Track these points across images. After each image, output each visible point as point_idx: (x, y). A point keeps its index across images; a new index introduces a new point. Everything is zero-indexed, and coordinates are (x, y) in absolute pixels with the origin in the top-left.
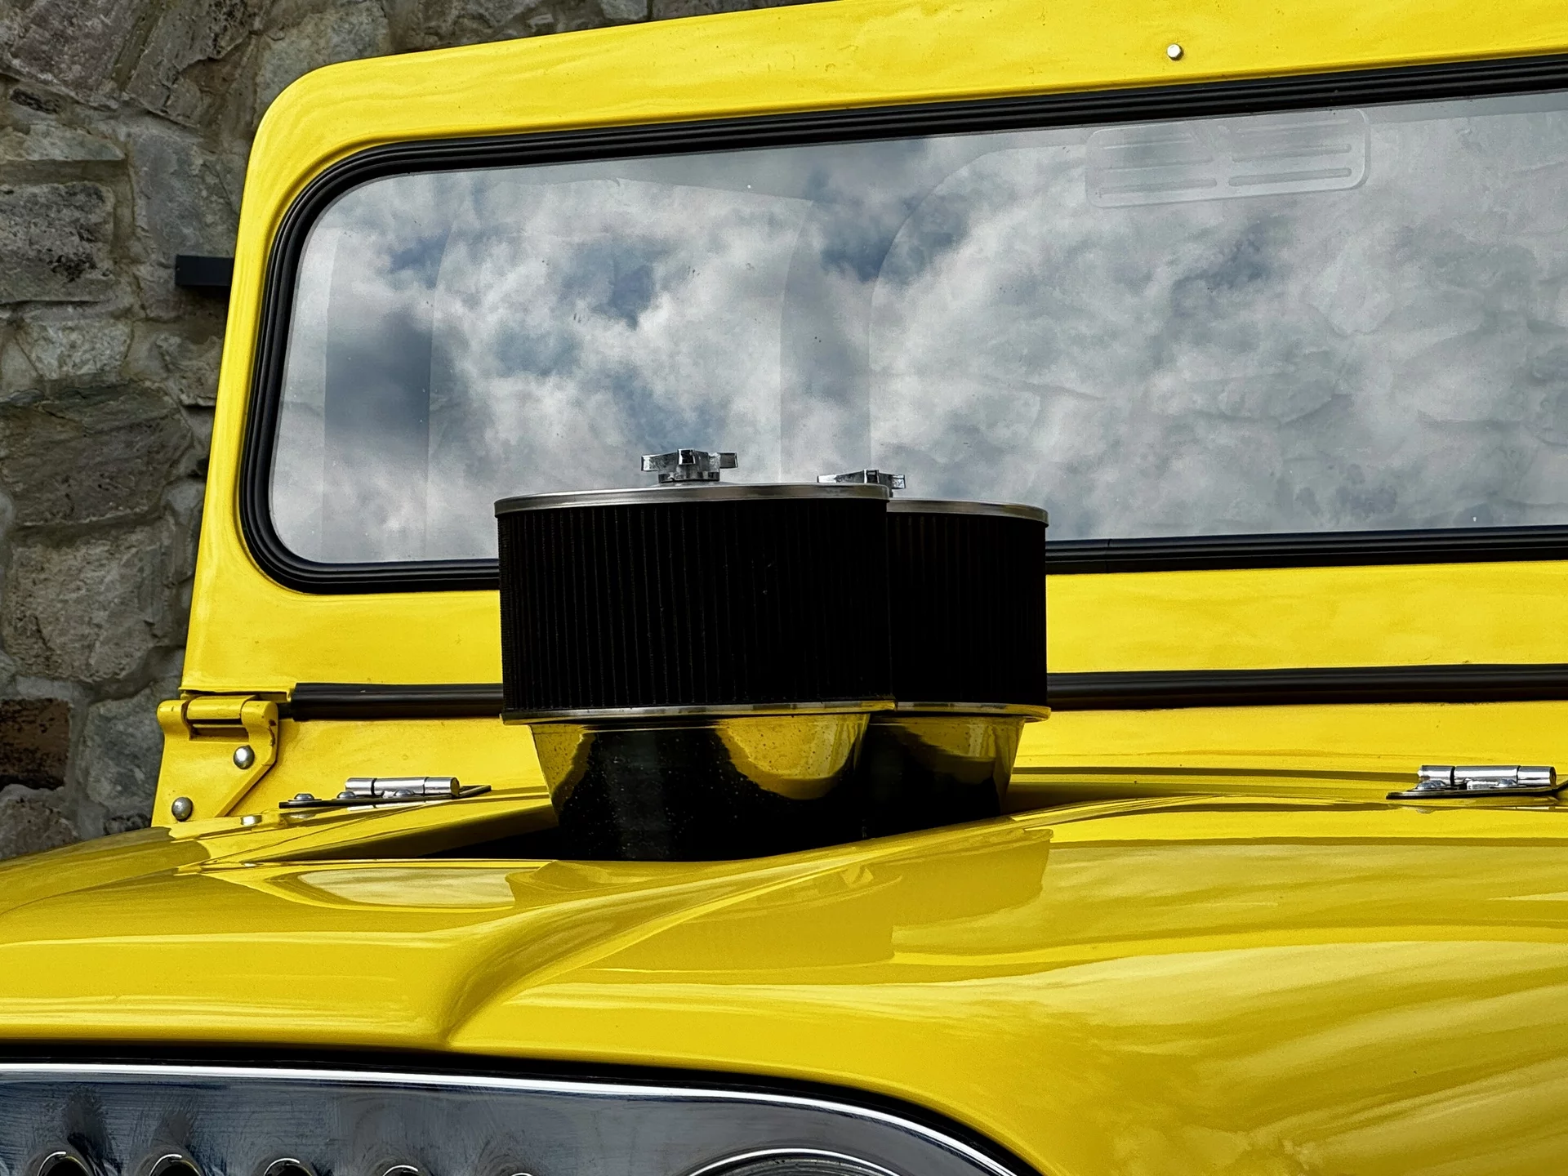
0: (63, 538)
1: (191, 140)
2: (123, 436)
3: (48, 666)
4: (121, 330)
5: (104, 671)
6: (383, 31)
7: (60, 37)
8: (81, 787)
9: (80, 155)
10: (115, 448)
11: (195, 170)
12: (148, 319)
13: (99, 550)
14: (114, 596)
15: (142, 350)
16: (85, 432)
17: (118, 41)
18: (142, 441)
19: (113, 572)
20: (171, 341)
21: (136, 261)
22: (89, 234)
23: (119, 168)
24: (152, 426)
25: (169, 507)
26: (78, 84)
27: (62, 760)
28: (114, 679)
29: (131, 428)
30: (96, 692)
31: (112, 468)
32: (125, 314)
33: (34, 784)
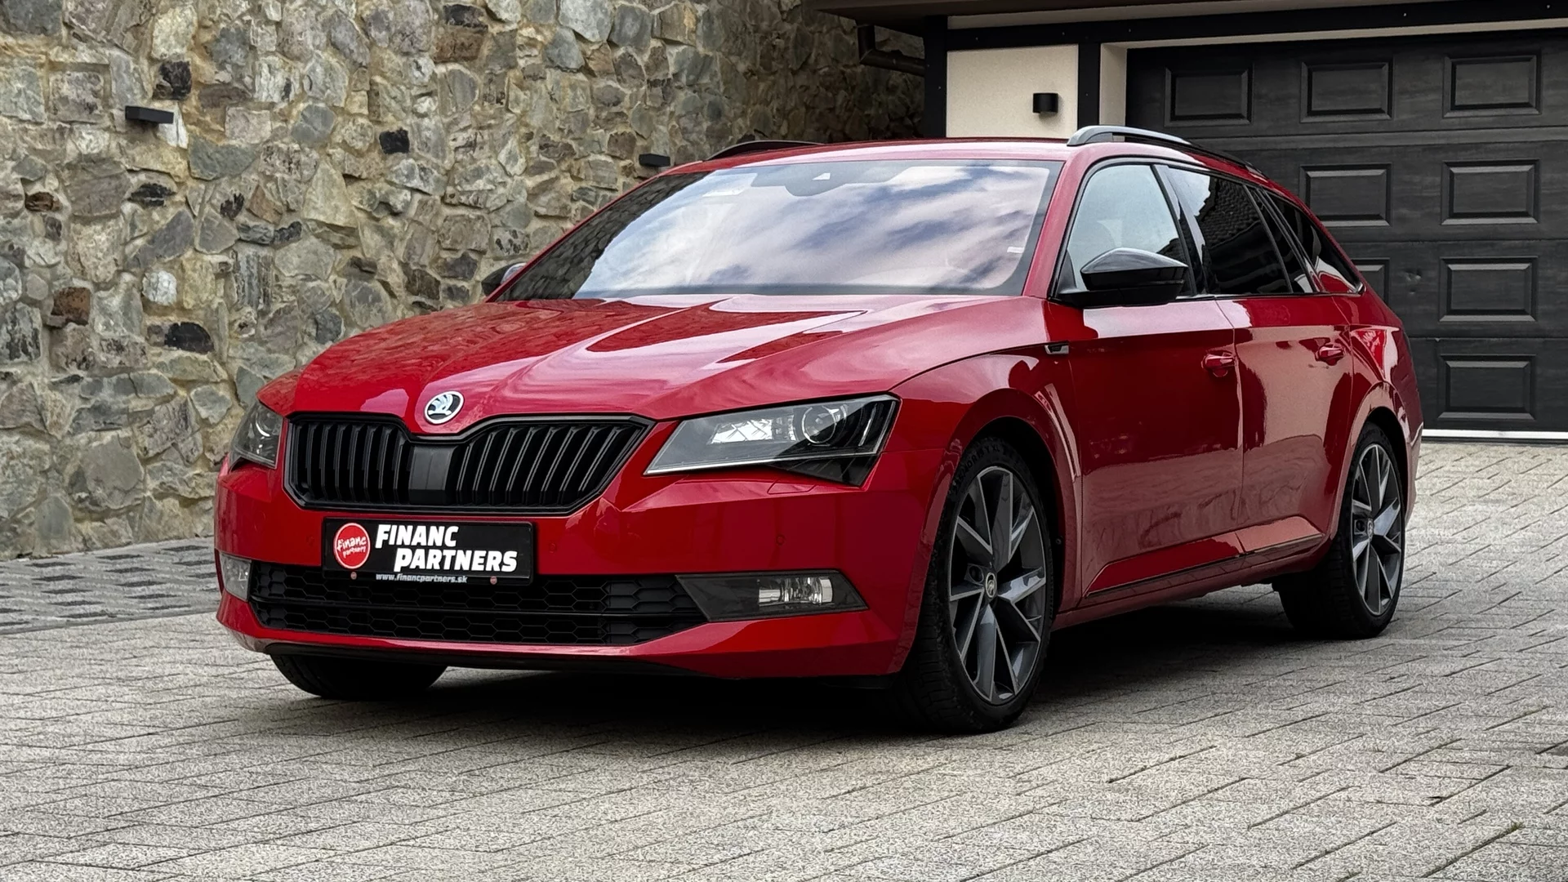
0: (87, 222)
1: (130, 59)
2: (108, 180)
3: (83, 274)
4: (107, 135)
5: (102, 277)
6: (195, 18)
7: (88, 11)
8: (92, 327)
9: (94, 61)
10: (105, 185)
11: (131, 70)
12: (116, 132)
13: (99, 227)
14: (105, 247)
15: (114, 145)
16: (95, 177)
17: (107, 14)
18: (114, 183)
19: (103, 237)
20: (124, 142)
21: (111, 107)
22: (96, 94)
23: (107, 67)
24: (117, 177)
25: (121, 212)
26: (94, 31)
27: (88, 314)
28: (104, 282)
29: (111, 177)
30: (98, 286)
31: (104, 193)
32: (107, 129)
33: (78, 323)
